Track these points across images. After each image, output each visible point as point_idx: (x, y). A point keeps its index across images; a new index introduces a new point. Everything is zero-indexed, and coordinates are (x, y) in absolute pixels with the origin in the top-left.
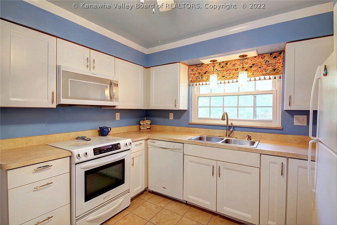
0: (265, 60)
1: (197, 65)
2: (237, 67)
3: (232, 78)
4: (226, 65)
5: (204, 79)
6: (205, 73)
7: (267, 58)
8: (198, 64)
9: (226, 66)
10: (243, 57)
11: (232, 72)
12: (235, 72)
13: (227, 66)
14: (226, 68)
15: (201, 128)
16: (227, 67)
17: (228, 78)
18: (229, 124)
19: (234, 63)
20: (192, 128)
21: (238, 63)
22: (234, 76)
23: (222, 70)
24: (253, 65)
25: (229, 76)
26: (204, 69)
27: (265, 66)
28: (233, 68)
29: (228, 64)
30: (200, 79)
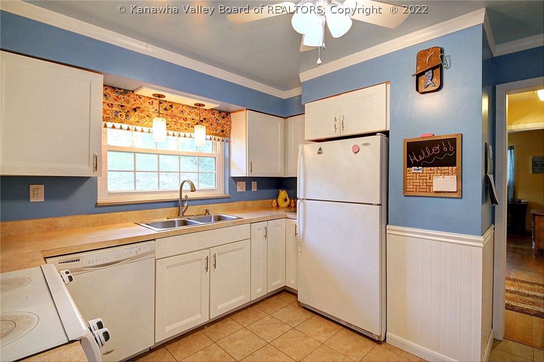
0: (215, 117)
1: (114, 88)
2: (186, 115)
3: (177, 130)
4: (170, 107)
5: (132, 119)
6: (135, 110)
7: (216, 115)
8: (118, 88)
9: (170, 109)
10: (200, 106)
11: (179, 121)
12: (184, 122)
13: (172, 109)
14: (170, 111)
15: (129, 211)
16: (172, 111)
17: (173, 128)
18: (183, 197)
19: (181, 108)
20: (107, 214)
21: (187, 111)
22: (181, 128)
23: (164, 114)
24: (205, 119)
25: (175, 126)
26: (132, 100)
27: (215, 124)
28: (181, 115)
29: (174, 107)
30: (124, 118)
